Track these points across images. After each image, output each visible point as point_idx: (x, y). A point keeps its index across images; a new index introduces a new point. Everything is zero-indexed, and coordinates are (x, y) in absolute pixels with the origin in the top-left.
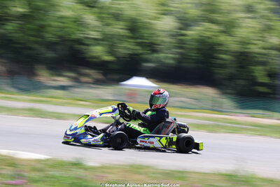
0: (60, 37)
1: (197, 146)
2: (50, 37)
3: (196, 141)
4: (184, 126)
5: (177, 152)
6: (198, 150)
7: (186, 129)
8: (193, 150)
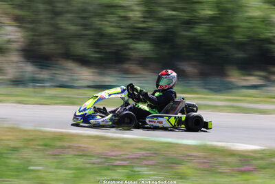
0: (249, 37)
1: (206, 125)
2: (239, 37)
3: (205, 120)
4: (194, 106)
5: (185, 131)
6: (208, 129)
7: (195, 109)
8: (203, 129)
